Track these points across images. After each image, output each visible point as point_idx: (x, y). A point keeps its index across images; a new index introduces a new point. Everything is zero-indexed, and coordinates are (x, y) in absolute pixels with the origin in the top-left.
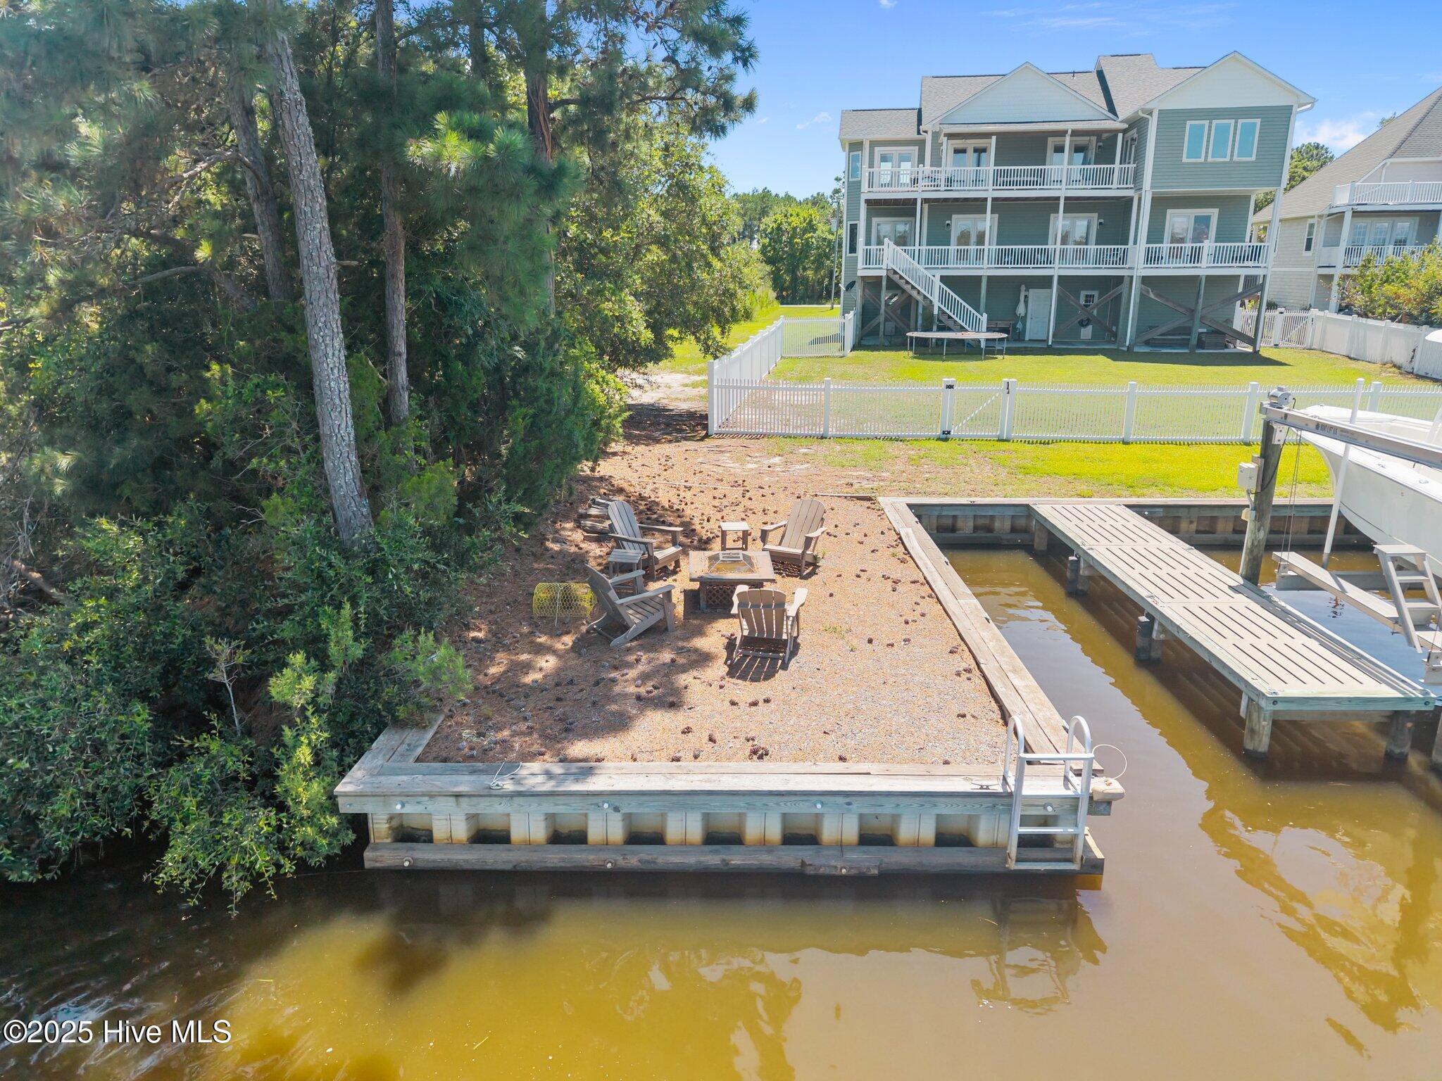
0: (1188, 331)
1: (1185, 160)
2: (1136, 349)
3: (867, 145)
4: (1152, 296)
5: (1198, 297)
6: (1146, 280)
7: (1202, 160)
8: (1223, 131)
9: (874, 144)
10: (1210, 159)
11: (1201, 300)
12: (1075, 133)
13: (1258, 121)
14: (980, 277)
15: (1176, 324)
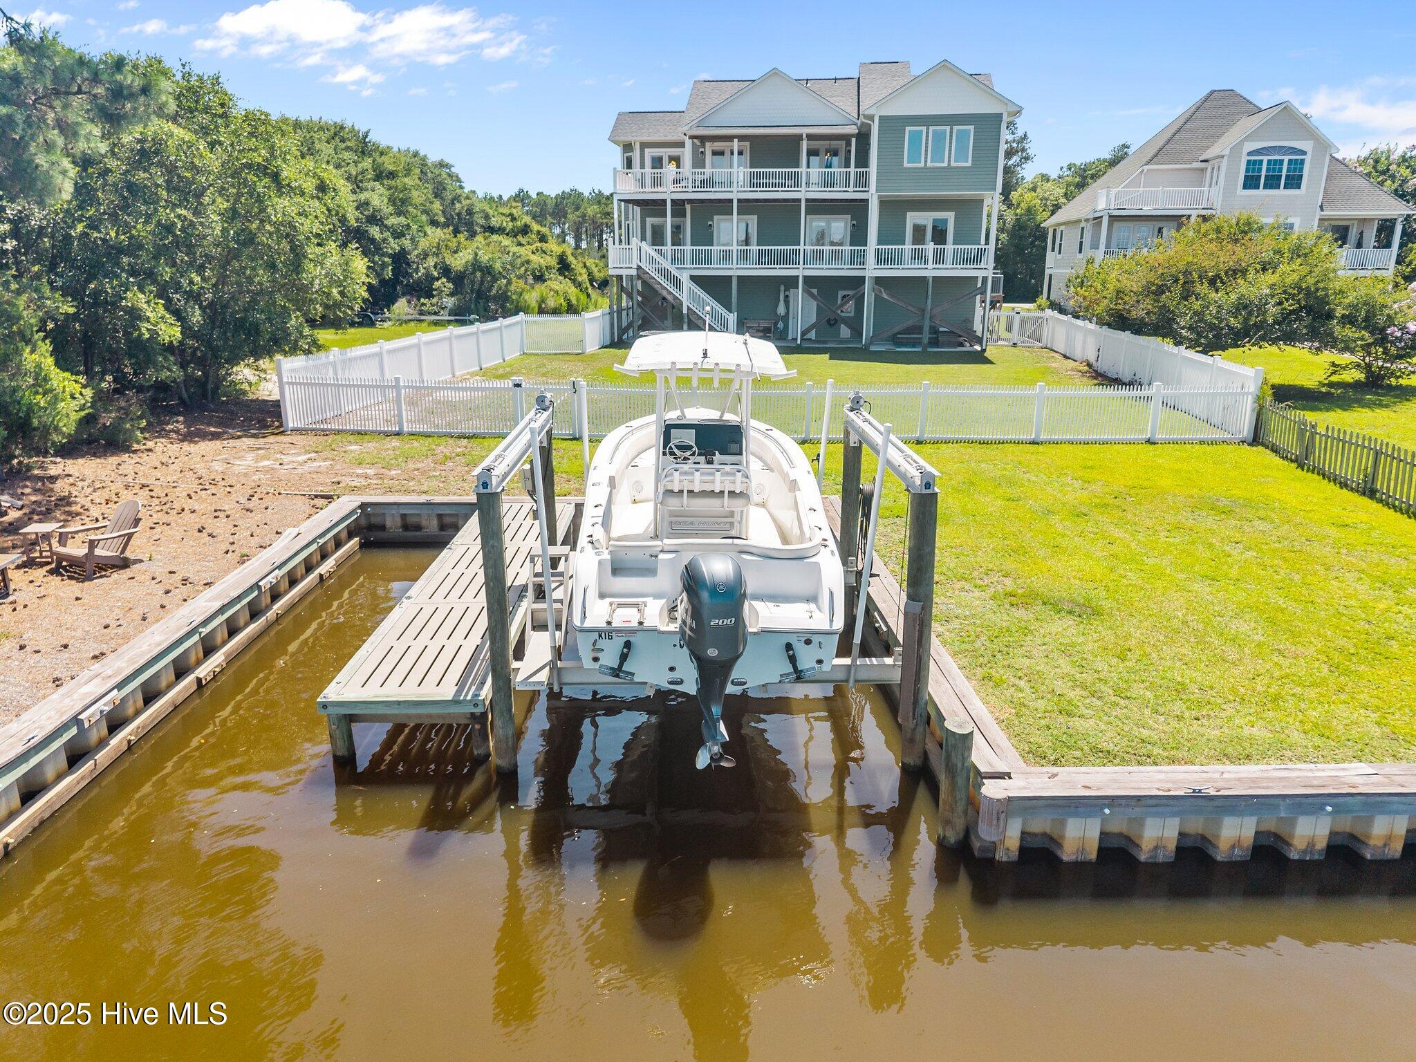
0: (918, 329)
1: (906, 165)
2: (873, 348)
3: (637, 147)
4: (885, 296)
5: (927, 298)
6: (879, 281)
7: (922, 165)
8: (939, 137)
9: (644, 145)
10: (929, 164)
11: (929, 301)
12: (811, 137)
13: (972, 128)
14: (731, 277)
15: (910, 323)
